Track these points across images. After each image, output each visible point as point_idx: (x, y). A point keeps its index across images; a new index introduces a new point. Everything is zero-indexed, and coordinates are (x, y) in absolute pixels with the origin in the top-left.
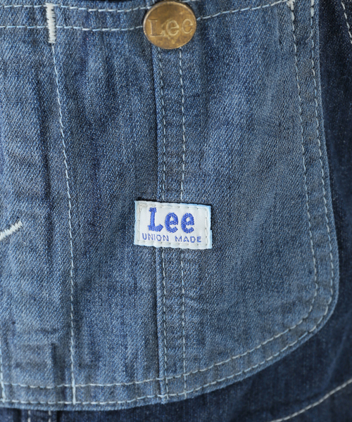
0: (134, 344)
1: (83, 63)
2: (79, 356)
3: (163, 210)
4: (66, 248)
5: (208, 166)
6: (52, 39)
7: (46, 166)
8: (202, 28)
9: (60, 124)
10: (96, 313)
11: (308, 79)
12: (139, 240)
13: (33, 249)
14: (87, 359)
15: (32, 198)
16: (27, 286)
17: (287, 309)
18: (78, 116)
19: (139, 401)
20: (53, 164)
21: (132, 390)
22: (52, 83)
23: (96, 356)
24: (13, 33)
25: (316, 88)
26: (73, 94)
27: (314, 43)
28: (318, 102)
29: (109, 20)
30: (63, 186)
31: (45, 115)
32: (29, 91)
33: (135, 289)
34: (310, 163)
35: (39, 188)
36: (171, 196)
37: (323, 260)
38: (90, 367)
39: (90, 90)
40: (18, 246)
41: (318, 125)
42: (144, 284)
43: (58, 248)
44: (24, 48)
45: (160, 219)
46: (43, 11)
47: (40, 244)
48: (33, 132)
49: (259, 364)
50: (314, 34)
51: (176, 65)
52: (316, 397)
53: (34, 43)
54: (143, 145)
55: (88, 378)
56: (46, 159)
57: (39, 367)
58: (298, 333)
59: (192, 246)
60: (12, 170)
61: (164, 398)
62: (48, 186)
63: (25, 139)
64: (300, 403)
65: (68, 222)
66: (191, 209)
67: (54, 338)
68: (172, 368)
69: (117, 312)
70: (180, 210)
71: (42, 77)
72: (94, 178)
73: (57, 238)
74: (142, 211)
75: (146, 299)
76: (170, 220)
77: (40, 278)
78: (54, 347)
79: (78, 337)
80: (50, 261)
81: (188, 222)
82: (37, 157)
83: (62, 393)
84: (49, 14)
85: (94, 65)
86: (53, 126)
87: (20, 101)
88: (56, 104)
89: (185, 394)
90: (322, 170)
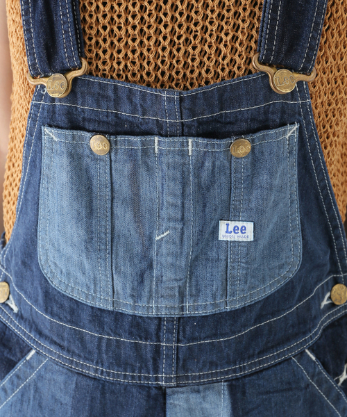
0: (217, 284)
1: (203, 163)
2: (190, 291)
3: (232, 224)
4: (189, 243)
5: (253, 205)
6: (190, 154)
7: (183, 207)
8: (253, 149)
9: (191, 189)
10: (200, 271)
11: (292, 168)
12: (221, 238)
13: (174, 243)
14: (194, 292)
15: (176, 220)
16: (170, 260)
17: (281, 267)
18: (199, 185)
19: (217, 310)
20: (186, 206)
21: (215, 305)
22: (189, 172)
23: (198, 291)
24: (174, 151)
25: (295, 171)
26: (198, 176)
27: (295, 152)
28: (296, 176)
29: (216, 146)
30: (190, 216)
31: (184, 184)
32: (178, 175)
33: (218, 260)
34: (292, 203)
35: (179, 216)
36: (236, 218)
37: (296, 245)
38: (196, 296)
39: (205, 175)
40: (167, 242)
41: (296, 185)
42: (222, 257)
43: (186, 242)
44: (178, 158)
45: (231, 229)
46: (188, 142)
47: (178, 241)
48: (179, 192)
49: (269, 292)
50: (296, 148)
51: (241, 164)
52: (291, 308)
53: (183, 156)
54: (225, 197)
55: (194, 301)
56: (183, 203)
57: (173, 296)
58: (285, 277)
59: (245, 240)
60: (167, 208)
61: (229, 309)
62: (183, 215)
63: (175, 195)
64: (284, 310)
65: (191, 231)
66: (245, 224)
67: (180, 283)
68: (233, 295)
69: (209, 270)
70: (240, 224)
71: (184, 169)
72: (203, 211)
73: (185, 237)
74: (223, 226)
75: (223, 263)
76: (236, 229)
77: (176, 256)
78: (180, 287)
79: (190, 282)
80: (181, 248)
81: (243, 229)
82: (179, 202)
83: (182, 309)
84: (190, 144)
85: (208, 164)
86: (187, 190)
87: (174, 179)
88: (189, 180)
89: (237, 306)
90: (296, 205)
